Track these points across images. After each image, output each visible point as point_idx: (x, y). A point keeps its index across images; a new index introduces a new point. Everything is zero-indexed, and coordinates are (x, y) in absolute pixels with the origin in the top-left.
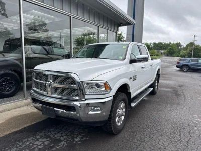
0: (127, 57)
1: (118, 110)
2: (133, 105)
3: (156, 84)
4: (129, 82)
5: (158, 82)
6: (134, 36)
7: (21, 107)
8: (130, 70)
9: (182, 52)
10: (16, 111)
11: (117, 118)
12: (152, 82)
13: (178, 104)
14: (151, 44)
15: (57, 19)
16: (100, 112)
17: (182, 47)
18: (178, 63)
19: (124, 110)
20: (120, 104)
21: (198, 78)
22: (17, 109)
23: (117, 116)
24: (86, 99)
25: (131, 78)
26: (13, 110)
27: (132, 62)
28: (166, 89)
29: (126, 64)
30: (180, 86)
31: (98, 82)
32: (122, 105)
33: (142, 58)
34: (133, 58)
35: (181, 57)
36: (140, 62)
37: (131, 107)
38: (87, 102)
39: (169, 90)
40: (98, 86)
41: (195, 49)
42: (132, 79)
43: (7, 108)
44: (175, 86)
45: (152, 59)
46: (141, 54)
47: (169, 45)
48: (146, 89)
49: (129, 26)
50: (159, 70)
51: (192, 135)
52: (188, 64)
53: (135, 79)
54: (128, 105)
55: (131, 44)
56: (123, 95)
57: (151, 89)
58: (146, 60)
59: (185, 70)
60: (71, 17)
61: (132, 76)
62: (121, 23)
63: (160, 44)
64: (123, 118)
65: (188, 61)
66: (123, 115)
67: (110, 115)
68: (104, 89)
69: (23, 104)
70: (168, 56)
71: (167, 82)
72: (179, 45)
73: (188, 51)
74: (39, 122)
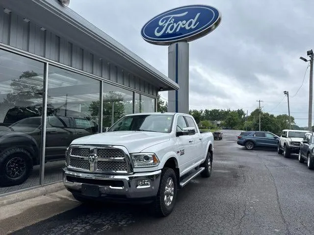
0: (173, 129)
1: (166, 188)
2: (182, 184)
3: (209, 163)
4: (177, 157)
5: (211, 161)
6: (179, 104)
7: (37, 196)
8: (177, 143)
9: (247, 123)
10: (32, 201)
11: (166, 196)
12: (203, 160)
13: (236, 186)
14: (202, 112)
15: (80, 83)
16: (149, 186)
17: (246, 116)
18: (239, 138)
19: (173, 189)
20: (168, 182)
21: (266, 157)
22: (33, 199)
23: (166, 194)
24: (134, 173)
25: (178, 152)
26: (28, 200)
27: (179, 134)
28: (223, 171)
29: (172, 137)
30: (241, 167)
31: (147, 154)
32: (170, 182)
33: (189, 131)
34: (180, 130)
35: (245, 130)
36: (188, 135)
37: (180, 187)
38: (135, 175)
39: (227, 171)
40: (147, 158)
41: (262, 119)
42: (180, 153)
43: (20, 198)
44: (234, 168)
45: (201, 132)
46: (188, 126)
47: (227, 113)
48: (196, 168)
49: (171, 91)
50: (211, 145)
51: (247, 213)
52: (253, 139)
53: (183, 154)
54: (176, 184)
55: (177, 115)
56: (171, 171)
57: (203, 169)
58: (192, 132)
59: (249, 147)
60: (101, 81)
61: (179, 150)
62: (161, 88)
63: (215, 111)
64: (171, 198)
65: (252, 135)
66: (172, 195)
67: (159, 191)
68: (152, 161)
69: (39, 192)
70: (227, 129)
71: (225, 162)
72: (240, 113)
73: (254, 121)
74: (68, 211)
